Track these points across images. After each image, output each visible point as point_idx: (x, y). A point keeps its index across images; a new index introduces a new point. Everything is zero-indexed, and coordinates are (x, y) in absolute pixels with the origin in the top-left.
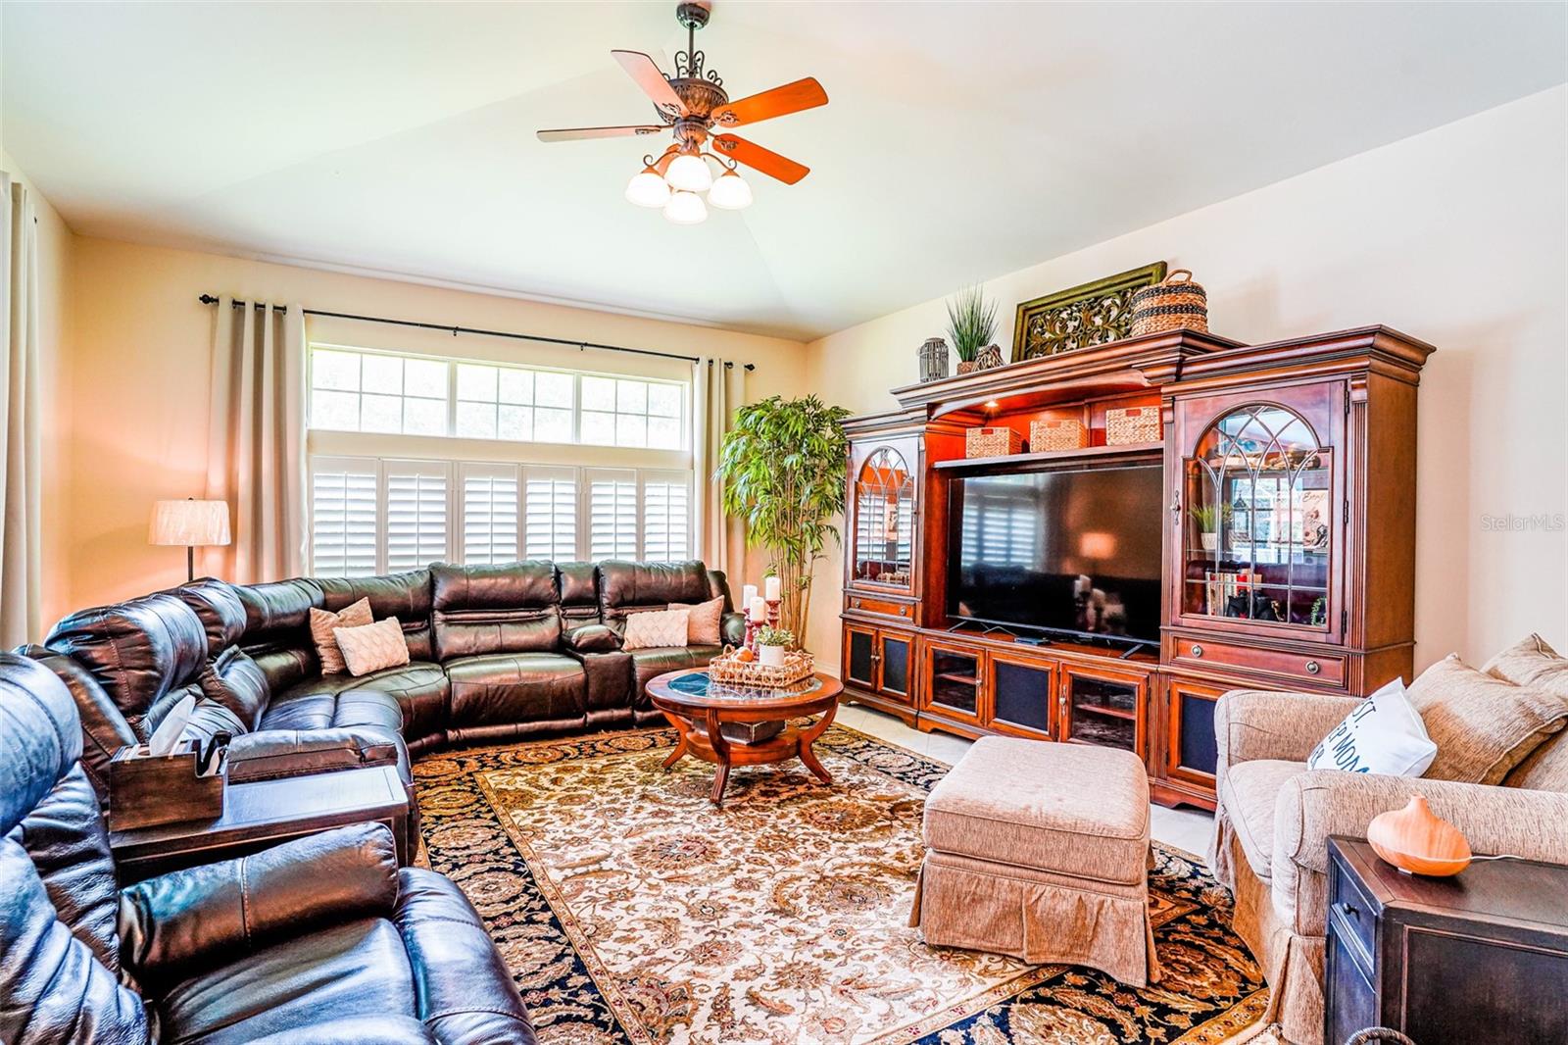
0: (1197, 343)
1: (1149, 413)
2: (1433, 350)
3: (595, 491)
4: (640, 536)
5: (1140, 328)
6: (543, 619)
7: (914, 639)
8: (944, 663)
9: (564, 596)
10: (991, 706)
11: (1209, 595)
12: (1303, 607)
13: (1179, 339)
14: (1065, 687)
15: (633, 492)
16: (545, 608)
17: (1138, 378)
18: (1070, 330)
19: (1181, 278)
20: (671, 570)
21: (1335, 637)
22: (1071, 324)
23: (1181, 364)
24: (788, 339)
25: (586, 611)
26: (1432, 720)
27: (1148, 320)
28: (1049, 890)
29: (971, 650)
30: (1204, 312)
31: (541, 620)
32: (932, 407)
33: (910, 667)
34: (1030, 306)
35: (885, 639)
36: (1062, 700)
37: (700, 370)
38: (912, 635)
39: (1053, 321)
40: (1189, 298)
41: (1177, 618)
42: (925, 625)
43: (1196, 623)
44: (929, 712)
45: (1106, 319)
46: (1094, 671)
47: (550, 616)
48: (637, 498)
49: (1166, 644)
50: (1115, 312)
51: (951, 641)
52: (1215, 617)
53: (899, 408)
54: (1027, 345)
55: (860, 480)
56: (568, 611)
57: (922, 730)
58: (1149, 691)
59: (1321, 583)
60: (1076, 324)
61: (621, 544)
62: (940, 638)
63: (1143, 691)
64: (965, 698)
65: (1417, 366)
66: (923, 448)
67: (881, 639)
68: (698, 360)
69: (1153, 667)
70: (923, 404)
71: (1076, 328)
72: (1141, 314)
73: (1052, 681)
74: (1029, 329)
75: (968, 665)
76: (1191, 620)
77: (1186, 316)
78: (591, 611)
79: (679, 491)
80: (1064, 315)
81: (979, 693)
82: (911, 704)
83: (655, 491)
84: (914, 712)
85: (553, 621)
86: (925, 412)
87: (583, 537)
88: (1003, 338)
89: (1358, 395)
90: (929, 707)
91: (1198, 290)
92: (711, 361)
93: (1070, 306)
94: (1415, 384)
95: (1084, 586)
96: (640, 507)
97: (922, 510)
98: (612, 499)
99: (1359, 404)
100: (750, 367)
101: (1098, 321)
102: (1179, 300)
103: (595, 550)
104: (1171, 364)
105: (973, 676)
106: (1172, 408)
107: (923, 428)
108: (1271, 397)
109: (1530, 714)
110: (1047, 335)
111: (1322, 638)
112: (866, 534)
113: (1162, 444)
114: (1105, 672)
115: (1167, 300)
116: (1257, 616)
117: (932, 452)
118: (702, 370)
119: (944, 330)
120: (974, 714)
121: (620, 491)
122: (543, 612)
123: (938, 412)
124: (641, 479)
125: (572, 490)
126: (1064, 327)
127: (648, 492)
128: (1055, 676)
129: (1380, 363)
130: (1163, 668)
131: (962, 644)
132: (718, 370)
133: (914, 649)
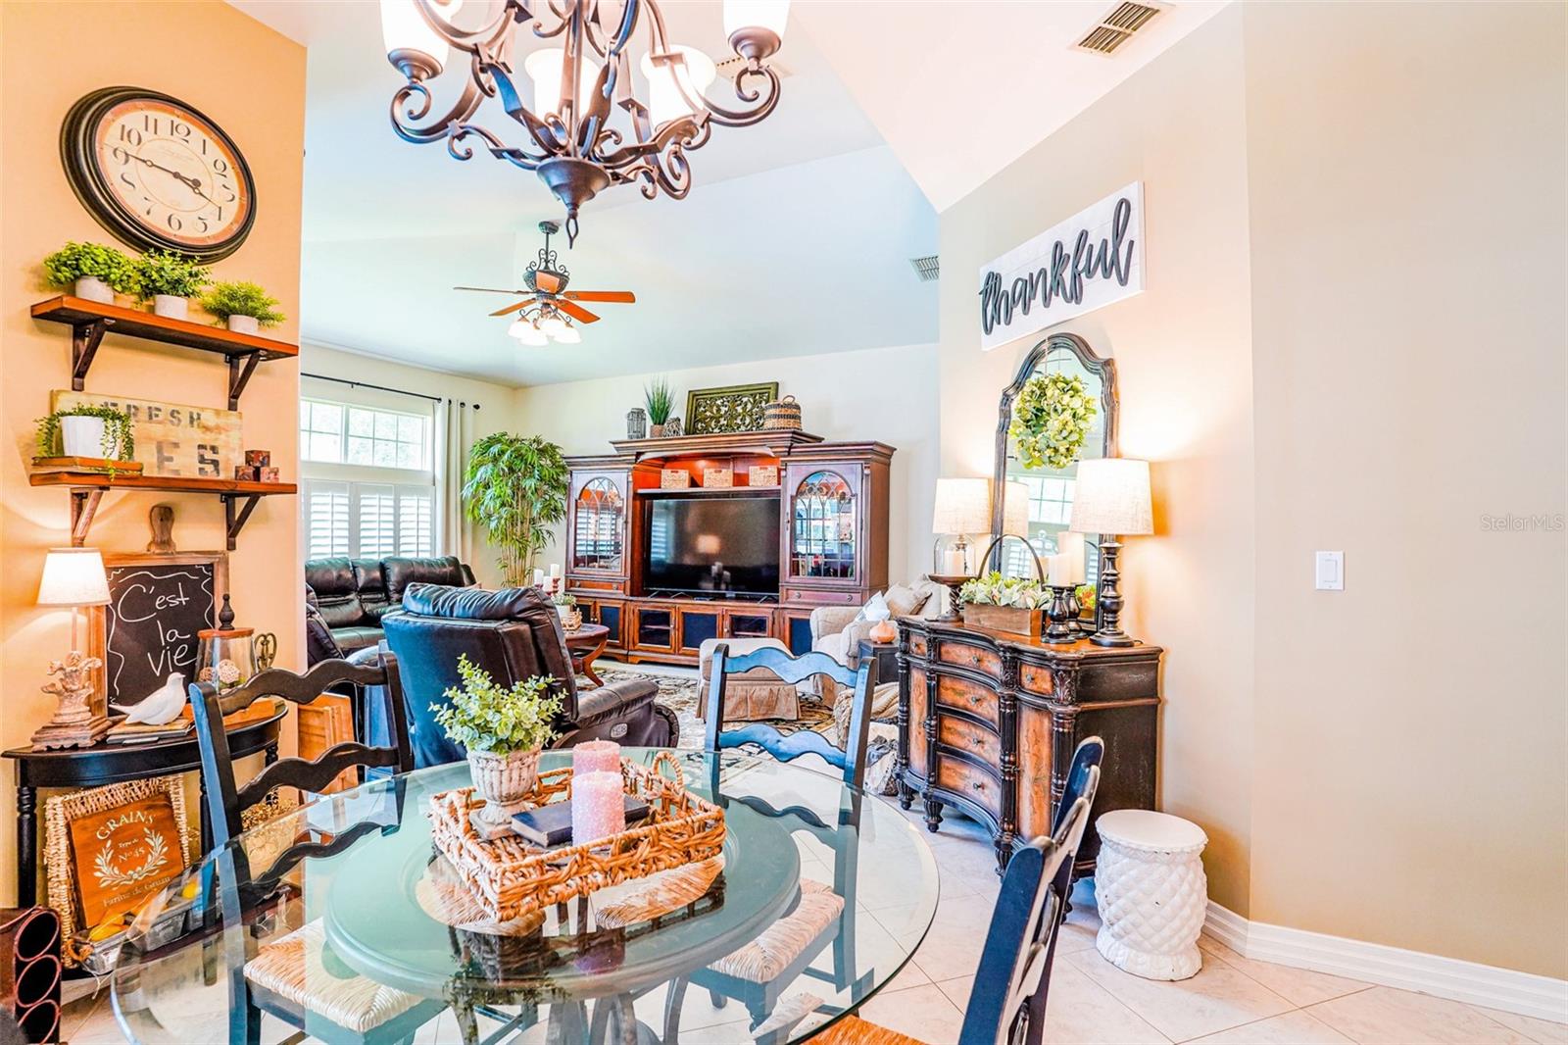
0: (798, 436)
1: (772, 470)
2: (895, 449)
3: (363, 502)
4: (397, 537)
5: (769, 424)
6: (348, 602)
7: (625, 604)
8: (646, 617)
9: (360, 585)
10: (680, 640)
11: (800, 568)
12: (845, 572)
13: (790, 435)
14: (727, 623)
15: (391, 503)
16: (348, 594)
17: (769, 451)
18: (722, 412)
19: (790, 400)
20: (437, 563)
21: (858, 583)
22: (724, 409)
23: (790, 447)
24: (503, 385)
25: (376, 596)
26: (889, 605)
27: (773, 420)
28: (758, 688)
29: (667, 607)
30: (800, 418)
31: (347, 603)
32: (639, 454)
33: (621, 622)
34: (697, 393)
35: (601, 607)
36: (725, 630)
37: (441, 408)
38: (623, 602)
39: (711, 407)
40: (792, 411)
41: (787, 579)
42: (632, 595)
43: (796, 581)
44: (636, 650)
45: (744, 409)
46: (743, 611)
47: (352, 600)
48: (395, 508)
49: (782, 593)
50: (749, 406)
51: (652, 603)
52: (804, 578)
53: (615, 453)
54: (695, 418)
55: (580, 499)
56: (364, 597)
57: (632, 663)
58: (774, 619)
59: (852, 558)
60: (727, 409)
61: (383, 545)
62: (644, 602)
63: (771, 618)
64: (662, 637)
65: (889, 457)
66: (631, 479)
67: (598, 608)
68: (440, 399)
69: (775, 606)
70: (635, 452)
71: (726, 412)
72: (770, 417)
73: (719, 620)
74: (696, 408)
75: (664, 618)
76: (795, 579)
77: (792, 421)
78: (380, 596)
79: (426, 503)
80: (719, 402)
81: (672, 633)
82: (623, 648)
83: (409, 503)
84: (625, 652)
85: (356, 603)
86: (634, 457)
87: (354, 539)
88: (679, 411)
89: (867, 471)
90: (636, 647)
91: (798, 407)
92: (450, 401)
93: (722, 398)
94: (889, 465)
95: (719, 569)
96: (397, 515)
97: (630, 520)
98: (376, 508)
99: (867, 475)
100: (477, 407)
101: (740, 409)
102: (789, 412)
103: (363, 549)
104: (786, 447)
105: (669, 625)
106: (785, 470)
107: (631, 466)
108: (832, 468)
109: (917, 598)
110: (708, 414)
111: (852, 583)
112: (584, 532)
113: (779, 487)
114: (750, 612)
115: (783, 412)
116: (825, 576)
117: (637, 482)
118: (443, 408)
119: (643, 404)
120: (669, 647)
121: (383, 502)
122: (347, 597)
123: (642, 458)
124: (398, 493)
125: (346, 501)
126: (719, 410)
127: (402, 503)
128: (721, 618)
129: (875, 457)
130: (780, 606)
131: (661, 605)
132: (455, 407)
133: (624, 612)
